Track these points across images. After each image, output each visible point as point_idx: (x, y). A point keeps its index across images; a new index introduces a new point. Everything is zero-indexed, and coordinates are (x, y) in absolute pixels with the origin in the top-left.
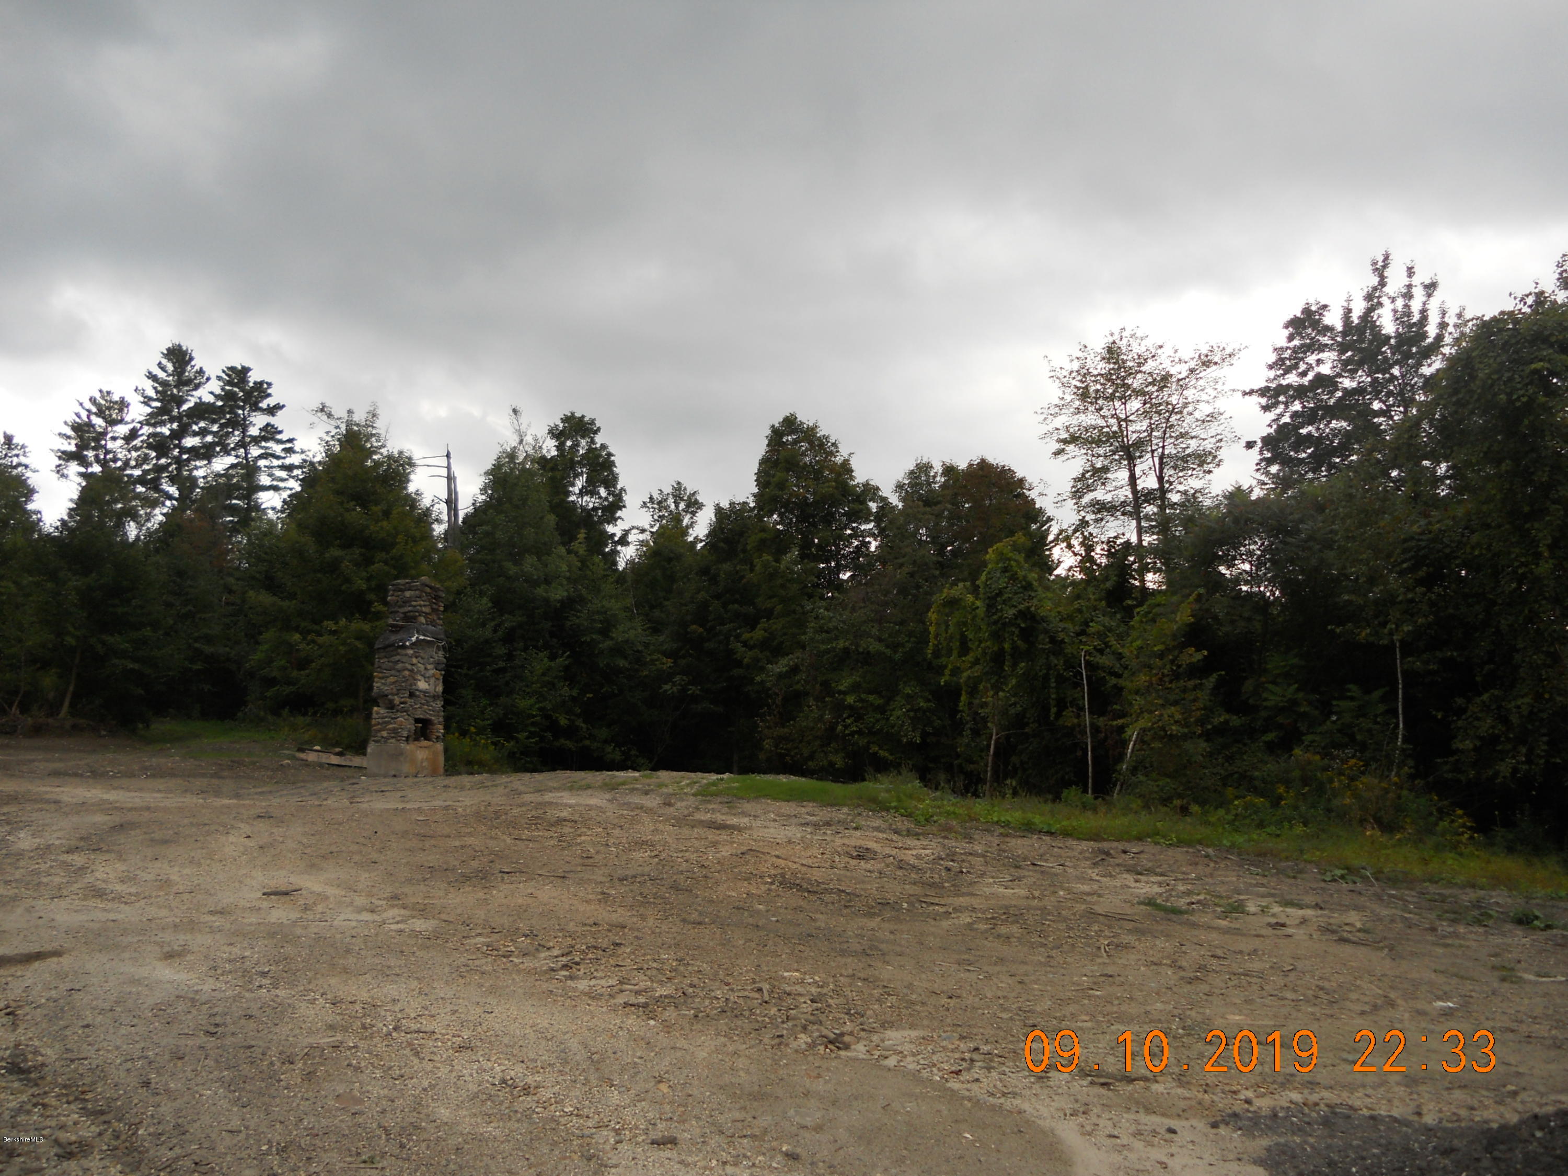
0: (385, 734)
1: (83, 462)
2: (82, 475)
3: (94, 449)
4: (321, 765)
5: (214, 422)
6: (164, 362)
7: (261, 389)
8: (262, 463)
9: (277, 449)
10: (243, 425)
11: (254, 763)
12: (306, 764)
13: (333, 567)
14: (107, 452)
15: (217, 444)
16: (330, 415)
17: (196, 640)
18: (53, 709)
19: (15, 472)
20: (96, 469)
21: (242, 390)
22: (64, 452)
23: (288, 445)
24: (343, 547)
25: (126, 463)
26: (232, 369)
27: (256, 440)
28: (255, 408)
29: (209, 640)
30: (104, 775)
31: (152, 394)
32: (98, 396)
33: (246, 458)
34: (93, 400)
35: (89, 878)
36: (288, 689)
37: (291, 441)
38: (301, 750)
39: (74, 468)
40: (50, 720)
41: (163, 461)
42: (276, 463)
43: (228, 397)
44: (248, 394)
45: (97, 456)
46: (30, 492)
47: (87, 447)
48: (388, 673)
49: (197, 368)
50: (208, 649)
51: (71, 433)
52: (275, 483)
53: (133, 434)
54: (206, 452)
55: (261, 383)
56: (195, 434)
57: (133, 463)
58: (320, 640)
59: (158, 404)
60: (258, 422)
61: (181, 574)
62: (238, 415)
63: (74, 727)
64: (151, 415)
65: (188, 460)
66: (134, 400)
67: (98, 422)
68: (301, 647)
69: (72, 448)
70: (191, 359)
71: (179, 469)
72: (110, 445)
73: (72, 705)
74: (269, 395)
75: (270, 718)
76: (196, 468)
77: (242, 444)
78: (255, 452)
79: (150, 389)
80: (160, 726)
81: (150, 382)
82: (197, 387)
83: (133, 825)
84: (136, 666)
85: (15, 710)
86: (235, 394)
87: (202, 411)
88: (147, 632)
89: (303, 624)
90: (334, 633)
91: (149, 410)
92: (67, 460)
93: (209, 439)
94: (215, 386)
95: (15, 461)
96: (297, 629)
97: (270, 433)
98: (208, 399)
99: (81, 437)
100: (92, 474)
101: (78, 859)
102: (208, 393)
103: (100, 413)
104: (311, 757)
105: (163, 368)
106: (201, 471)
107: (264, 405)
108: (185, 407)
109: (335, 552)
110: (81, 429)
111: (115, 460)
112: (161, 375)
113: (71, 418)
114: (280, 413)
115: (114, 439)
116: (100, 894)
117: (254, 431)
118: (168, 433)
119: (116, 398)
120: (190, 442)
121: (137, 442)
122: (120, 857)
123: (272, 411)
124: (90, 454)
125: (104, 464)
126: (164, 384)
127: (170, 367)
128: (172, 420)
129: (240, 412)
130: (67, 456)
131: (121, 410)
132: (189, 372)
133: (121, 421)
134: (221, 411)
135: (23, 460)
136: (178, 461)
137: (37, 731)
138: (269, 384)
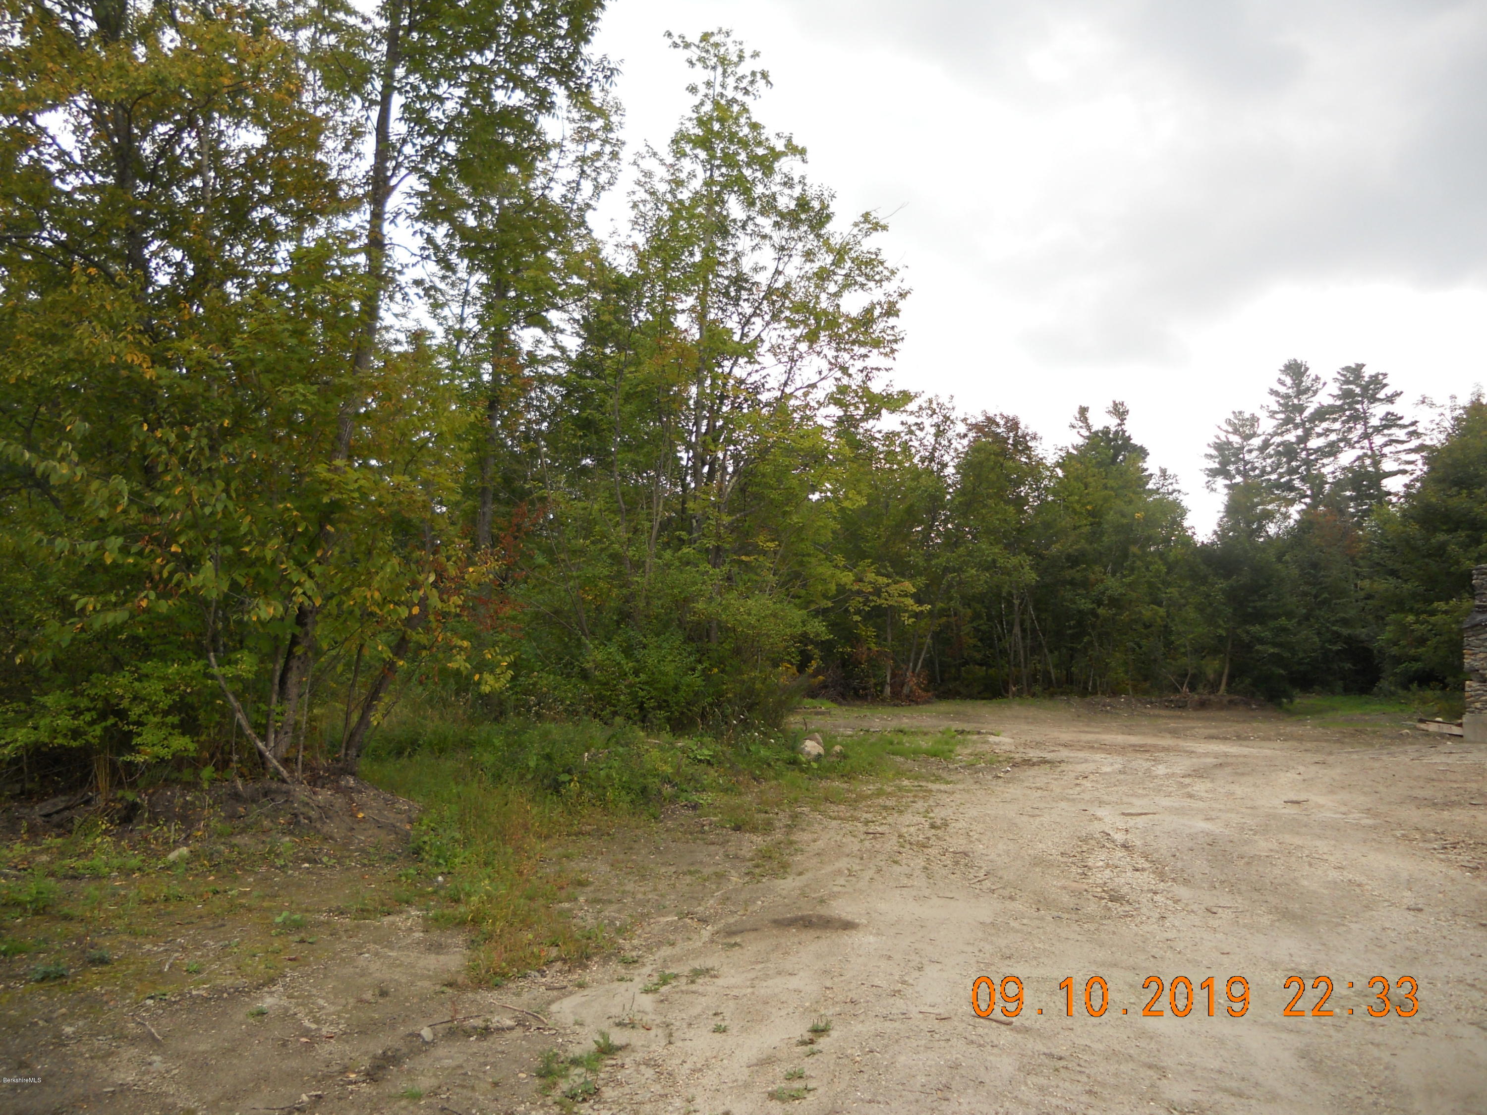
0: (1478, 705)
1: (1227, 475)
2: (1226, 486)
3: (1234, 463)
4: (1442, 735)
5: (1335, 420)
6: (1283, 377)
7: (1377, 382)
8: (1386, 450)
9: (1401, 434)
10: (1364, 418)
11: (1375, 732)
12: (1427, 733)
13: (1440, 551)
14: (1246, 463)
15: (1340, 440)
16: (1432, 405)
17: (1334, 623)
18: (1214, 687)
19: (1171, 498)
20: (1239, 479)
21: (1358, 386)
22: (1211, 470)
23: (1411, 429)
24: (1449, 531)
25: (1263, 472)
26: (1347, 369)
27: (1378, 430)
28: (1374, 399)
29: (1345, 622)
30: (1247, 738)
31: (1276, 407)
32: (1232, 417)
33: (1371, 449)
34: (1229, 422)
35: (1189, 789)
36: (1416, 666)
37: (1414, 423)
38: (1422, 721)
39: (1221, 482)
40: (1212, 697)
41: (1294, 464)
42: (1400, 447)
43: (1347, 395)
44: (1365, 388)
45: (1237, 469)
46: (1183, 512)
47: (1229, 463)
48: (1477, 650)
49: (1313, 376)
50: (1345, 632)
51: (1214, 452)
52: (1402, 467)
53: (1266, 444)
54: (1332, 450)
55: (1376, 376)
56: (1319, 435)
57: (1269, 469)
58: (1433, 619)
59: (1282, 416)
60: (1378, 412)
61: (1315, 566)
62: (1357, 410)
63: (1231, 702)
64: (1278, 427)
65: (1316, 460)
66: (1262, 415)
67: (1236, 440)
68: (1415, 627)
69: (1217, 466)
70: (1307, 369)
71: (1308, 470)
72: (1247, 457)
73: (1228, 684)
74: (1385, 385)
75: (1401, 692)
76: (1324, 465)
77: (1366, 436)
78: (1378, 440)
79: (1273, 403)
80: (1301, 701)
81: (1274, 398)
82: (1315, 393)
83: (1228, 764)
84: (1276, 650)
85: (1185, 689)
86: (1352, 391)
87: (1321, 414)
88: (1283, 621)
89: (1416, 606)
90: (1446, 612)
91: (1275, 422)
92: (1214, 476)
93: (1333, 437)
94: (1334, 388)
95: (1171, 488)
96: (1411, 610)
97: (1391, 421)
98: (1328, 401)
99: (1222, 455)
100: (1237, 484)
101: (1187, 781)
102: (1326, 396)
103: (1236, 431)
104: (1432, 727)
105: (1283, 383)
106: (1329, 469)
107: (1381, 395)
108: (1307, 413)
109: (1442, 537)
110: (1222, 448)
111: (1254, 469)
112: (1283, 390)
113: (1212, 440)
114: (1398, 400)
115: (1250, 451)
116: (1191, 796)
117: (1375, 422)
118: (1293, 440)
119: (1247, 415)
120: (1314, 443)
121: (1271, 450)
122: (1212, 781)
123: (1390, 399)
124: (1232, 468)
125: (1245, 474)
126: (1287, 397)
127: (1289, 381)
128: (1296, 427)
129: (1359, 406)
130: (1214, 473)
131: (1252, 426)
132: (1307, 382)
133: (1254, 435)
134: (1341, 409)
135: (1176, 487)
136: (1308, 463)
137: (1203, 705)
138: (1385, 375)
